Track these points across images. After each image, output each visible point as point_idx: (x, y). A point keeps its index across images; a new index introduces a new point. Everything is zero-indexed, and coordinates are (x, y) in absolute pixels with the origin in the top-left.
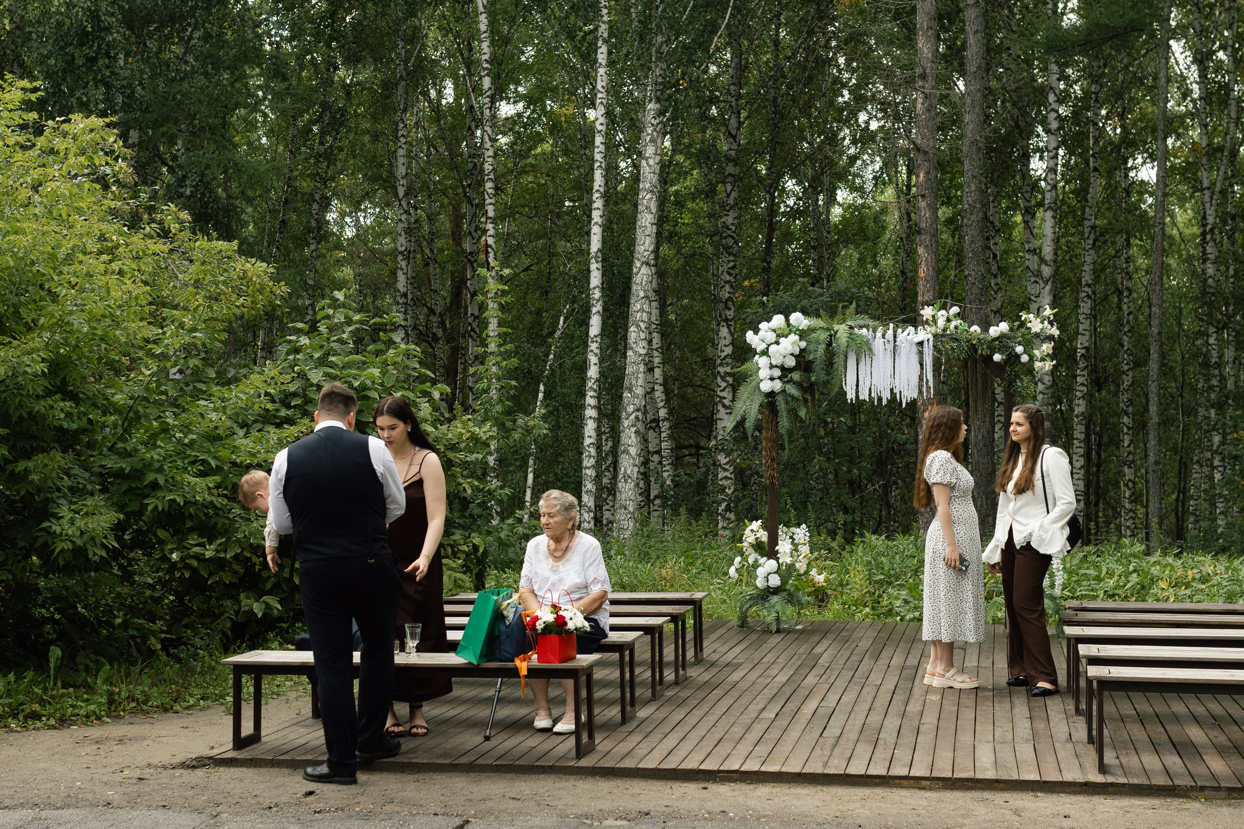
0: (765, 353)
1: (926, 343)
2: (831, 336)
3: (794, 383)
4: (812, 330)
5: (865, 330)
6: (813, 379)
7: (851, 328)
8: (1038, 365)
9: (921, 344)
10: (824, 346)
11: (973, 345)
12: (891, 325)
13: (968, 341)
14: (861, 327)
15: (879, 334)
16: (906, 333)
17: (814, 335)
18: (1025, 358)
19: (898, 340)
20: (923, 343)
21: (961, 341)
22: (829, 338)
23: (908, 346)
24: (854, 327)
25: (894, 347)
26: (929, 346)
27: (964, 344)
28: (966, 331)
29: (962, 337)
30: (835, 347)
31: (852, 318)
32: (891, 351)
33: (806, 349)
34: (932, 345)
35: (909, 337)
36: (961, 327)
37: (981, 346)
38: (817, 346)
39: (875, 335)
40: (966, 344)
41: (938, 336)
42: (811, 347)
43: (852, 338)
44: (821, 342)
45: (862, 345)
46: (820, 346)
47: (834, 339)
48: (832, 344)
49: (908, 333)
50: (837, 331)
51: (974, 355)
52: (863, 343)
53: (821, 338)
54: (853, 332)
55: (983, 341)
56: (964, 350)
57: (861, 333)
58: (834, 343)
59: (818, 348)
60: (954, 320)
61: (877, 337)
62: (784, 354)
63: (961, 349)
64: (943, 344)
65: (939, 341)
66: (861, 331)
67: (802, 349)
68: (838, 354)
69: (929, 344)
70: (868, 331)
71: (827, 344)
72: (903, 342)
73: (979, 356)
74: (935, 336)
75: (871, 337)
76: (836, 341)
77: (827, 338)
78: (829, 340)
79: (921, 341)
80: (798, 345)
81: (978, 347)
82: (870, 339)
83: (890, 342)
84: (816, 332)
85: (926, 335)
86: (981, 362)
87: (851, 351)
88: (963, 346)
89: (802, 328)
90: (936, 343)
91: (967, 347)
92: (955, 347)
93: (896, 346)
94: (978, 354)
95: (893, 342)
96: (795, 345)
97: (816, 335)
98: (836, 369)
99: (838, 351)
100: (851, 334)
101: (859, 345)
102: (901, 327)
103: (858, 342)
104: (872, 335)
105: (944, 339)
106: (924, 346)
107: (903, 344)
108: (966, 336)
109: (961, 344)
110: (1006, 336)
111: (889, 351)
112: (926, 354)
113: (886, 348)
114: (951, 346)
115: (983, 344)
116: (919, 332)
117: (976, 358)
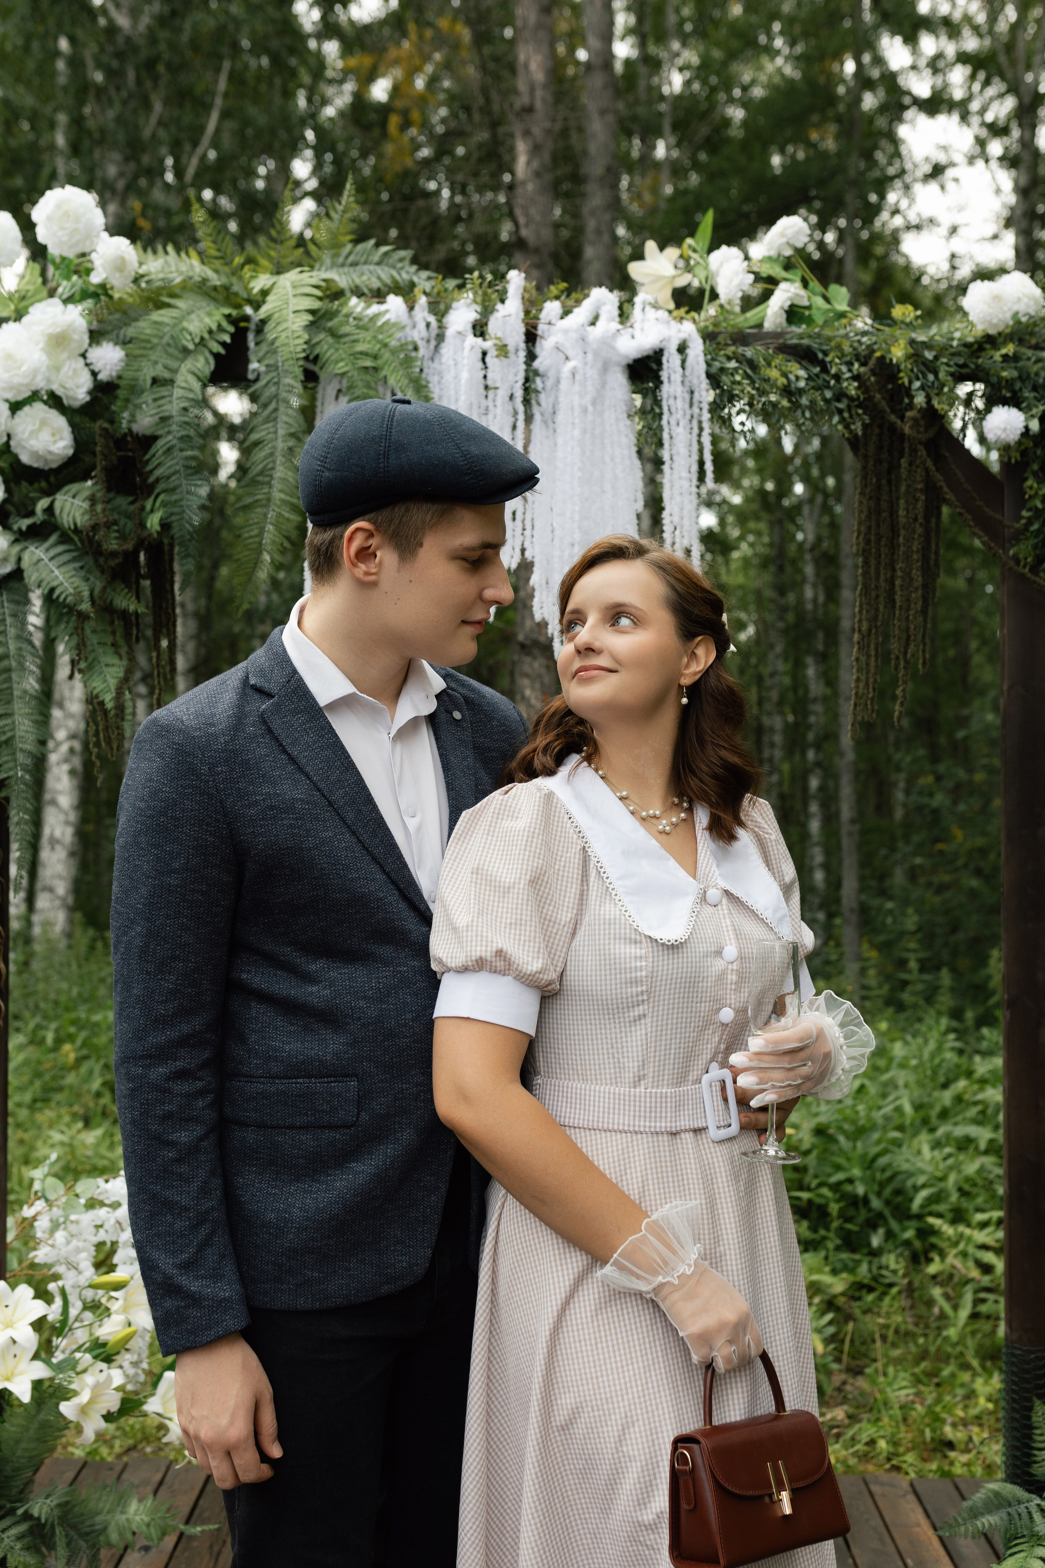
1: (670, 361)
3: (65, 538)
4: (155, 297)
5: (395, 304)
6: (153, 522)
7: (334, 294)
9: (646, 368)
10: (202, 364)
11: (888, 371)
12: (516, 279)
14: (377, 295)
15: (460, 317)
16: (582, 314)
17: (157, 316)
19: (545, 348)
20: (660, 363)
21: (828, 359)
22: (232, 329)
23: (592, 373)
24: (348, 294)
25: (527, 380)
26: (687, 372)
27: (844, 368)
28: (842, 315)
29: (829, 339)
30: (257, 380)
31: (337, 255)
32: (511, 397)
33: (120, 377)
34: (703, 367)
35: (595, 333)
36: (819, 301)
37: (925, 377)
38: (173, 364)
39: (441, 327)
40: (850, 370)
41: (720, 339)
42: (148, 372)
43: (333, 334)
44: (191, 346)
45: (380, 362)
46: (188, 364)
47: (251, 337)
48: (247, 361)
49: (590, 318)
50: (265, 293)
51: (893, 418)
52: (386, 355)
53: (191, 328)
54: (338, 312)
55: (929, 355)
56: (840, 395)
57: (377, 316)
58: (252, 356)
59: (175, 371)
60: (786, 280)
61: (450, 333)
62: (11, 388)
63: (828, 394)
64: (749, 371)
65: (729, 359)
66: (375, 308)
67: (100, 377)
68: (273, 405)
69: (688, 364)
70: (411, 308)
71: (217, 356)
72: (570, 353)
73: (914, 419)
74: (708, 336)
75: (424, 333)
76: (264, 348)
77: (220, 328)
78: (227, 339)
79: (651, 353)
80: (84, 356)
81: (910, 382)
82: (421, 344)
83: (512, 355)
84: (169, 306)
85: (674, 325)
86: (921, 447)
87: (331, 391)
88: (837, 377)
89: (95, 278)
90: (717, 365)
91: (856, 384)
92: (802, 384)
93: (536, 373)
94: (909, 414)
95: (522, 354)
96: (65, 355)
97: (166, 320)
98: (261, 473)
99: (273, 389)
100: (330, 315)
101: (368, 363)
102: (557, 298)
103: (360, 347)
104: (428, 325)
105: (749, 352)
106: (664, 375)
107: (570, 365)
108: (846, 336)
109: (825, 369)
110: (1032, 334)
111: (502, 394)
112: (673, 410)
113: (490, 383)
114: (786, 375)
115: (930, 367)
116: (636, 313)
117: (894, 433)
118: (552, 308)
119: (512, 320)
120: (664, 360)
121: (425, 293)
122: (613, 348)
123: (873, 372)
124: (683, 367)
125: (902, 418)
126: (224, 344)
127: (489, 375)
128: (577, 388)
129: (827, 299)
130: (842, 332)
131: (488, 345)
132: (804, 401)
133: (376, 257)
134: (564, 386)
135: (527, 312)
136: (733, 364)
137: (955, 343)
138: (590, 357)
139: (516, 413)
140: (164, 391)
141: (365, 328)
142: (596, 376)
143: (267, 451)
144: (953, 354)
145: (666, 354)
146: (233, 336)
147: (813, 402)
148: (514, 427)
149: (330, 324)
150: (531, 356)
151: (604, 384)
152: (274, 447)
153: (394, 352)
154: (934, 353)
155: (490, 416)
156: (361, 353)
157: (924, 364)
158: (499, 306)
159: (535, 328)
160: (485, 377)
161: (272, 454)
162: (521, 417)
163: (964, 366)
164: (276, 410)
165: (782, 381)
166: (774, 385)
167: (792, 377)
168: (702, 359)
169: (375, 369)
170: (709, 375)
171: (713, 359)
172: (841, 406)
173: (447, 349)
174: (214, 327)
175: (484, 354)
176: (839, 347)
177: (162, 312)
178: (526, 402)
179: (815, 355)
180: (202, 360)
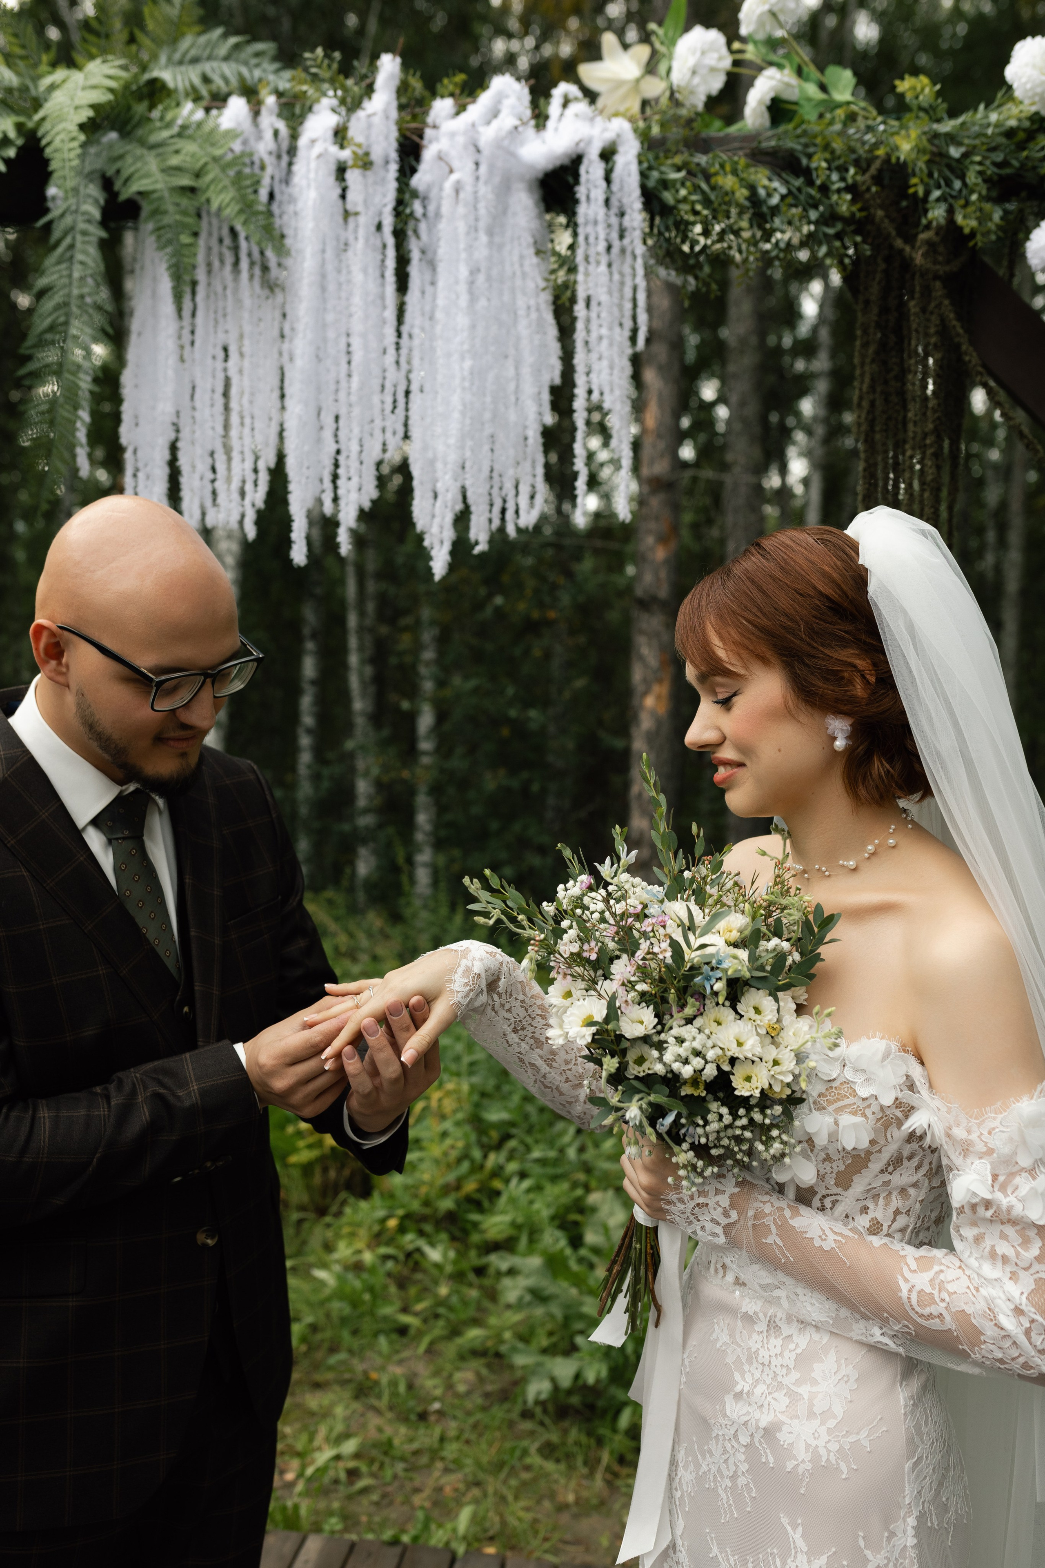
1: (590, 172)
5: (237, 106)
12: (388, 67)
14: (217, 98)
16: (477, 110)
19: (426, 159)
20: (577, 176)
21: (814, 165)
23: (486, 191)
24: (181, 96)
25: (400, 202)
26: (615, 187)
27: (835, 177)
29: (817, 137)
30: (53, 207)
31: (175, 50)
32: (379, 227)
34: (636, 179)
36: (812, 90)
37: (949, 184)
39: (294, 136)
40: (843, 179)
45: (203, 181)
49: (487, 114)
51: (899, 243)
52: (214, 171)
55: (955, 152)
56: (830, 218)
60: (771, 64)
61: (302, 142)
63: (814, 215)
64: (704, 186)
68: (68, 241)
69: (615, 176)
70: (256, 113)
72: (455, 164)
73: (929, 243)
74: (652, 140)
75: (272, 146)
79: (566, 162)
81: (927, 193)
83: (379, 169)
85: (602, 123)
86: (938, 284)
88: (824, 189)
90: (655, 175)
91: (849, 197)
92: (775, 200)
93: (415, 194)
94: (923, 236)
95: (394, 167)
98: (51, 328)
99: (68, 219)
101: (186, 181)
103: (174, 161)
104: (276, 133)
105: (705, 160)
106: (581, 192)
107: (454, 177)
109: (810, 183)
111: (365, 222)
112: (592, 239)
113: (349, 207)
114: (752, 188)
115: (958, 168)
116: (554, 107)
117: (906, 265)
118: (442, 107)
119: (380, 121)
120: (582, 170)
121: (275, 91)
122: (513, 155)
123: (877, 179)
124: (608, 179)
125: (914, 241)
127: (350, 196)
128: (461, 210)
129: (823, 88)
131: (348, 154)
133: (223, 51)
134: (447, 210)
135: (405, 112)
136: (680, 175)
137: (990, 131)
138: (483, 168)
139: (384, 246)
141: (188, 136)
142: (490, 196)
144: (989, 150)
145: (585, 162)
148: (382, 267)
150: (408, 170)
151: (504, 206)
152: (69, 295)
153: (225, 168)
154: (962, 150)
155: (350, 253)
156: (178, 169)
157: (949, 167)
158: (364, 102)
159: (416, 133)
160: (343, 197)
161: (66, 304)
162: (391, 253)
163: (1004, 164)
164: (72, 247)
166: (734, 203)
167: (762, 192)
168: (634, 169)
169: (193, 190)
170: (644, 192)
171: (650, 168)
172: (831, 231)
173: (299, 166)
175: (342, 166)
176: (827, 147)
178: (399, 232)
179: (798, 161)
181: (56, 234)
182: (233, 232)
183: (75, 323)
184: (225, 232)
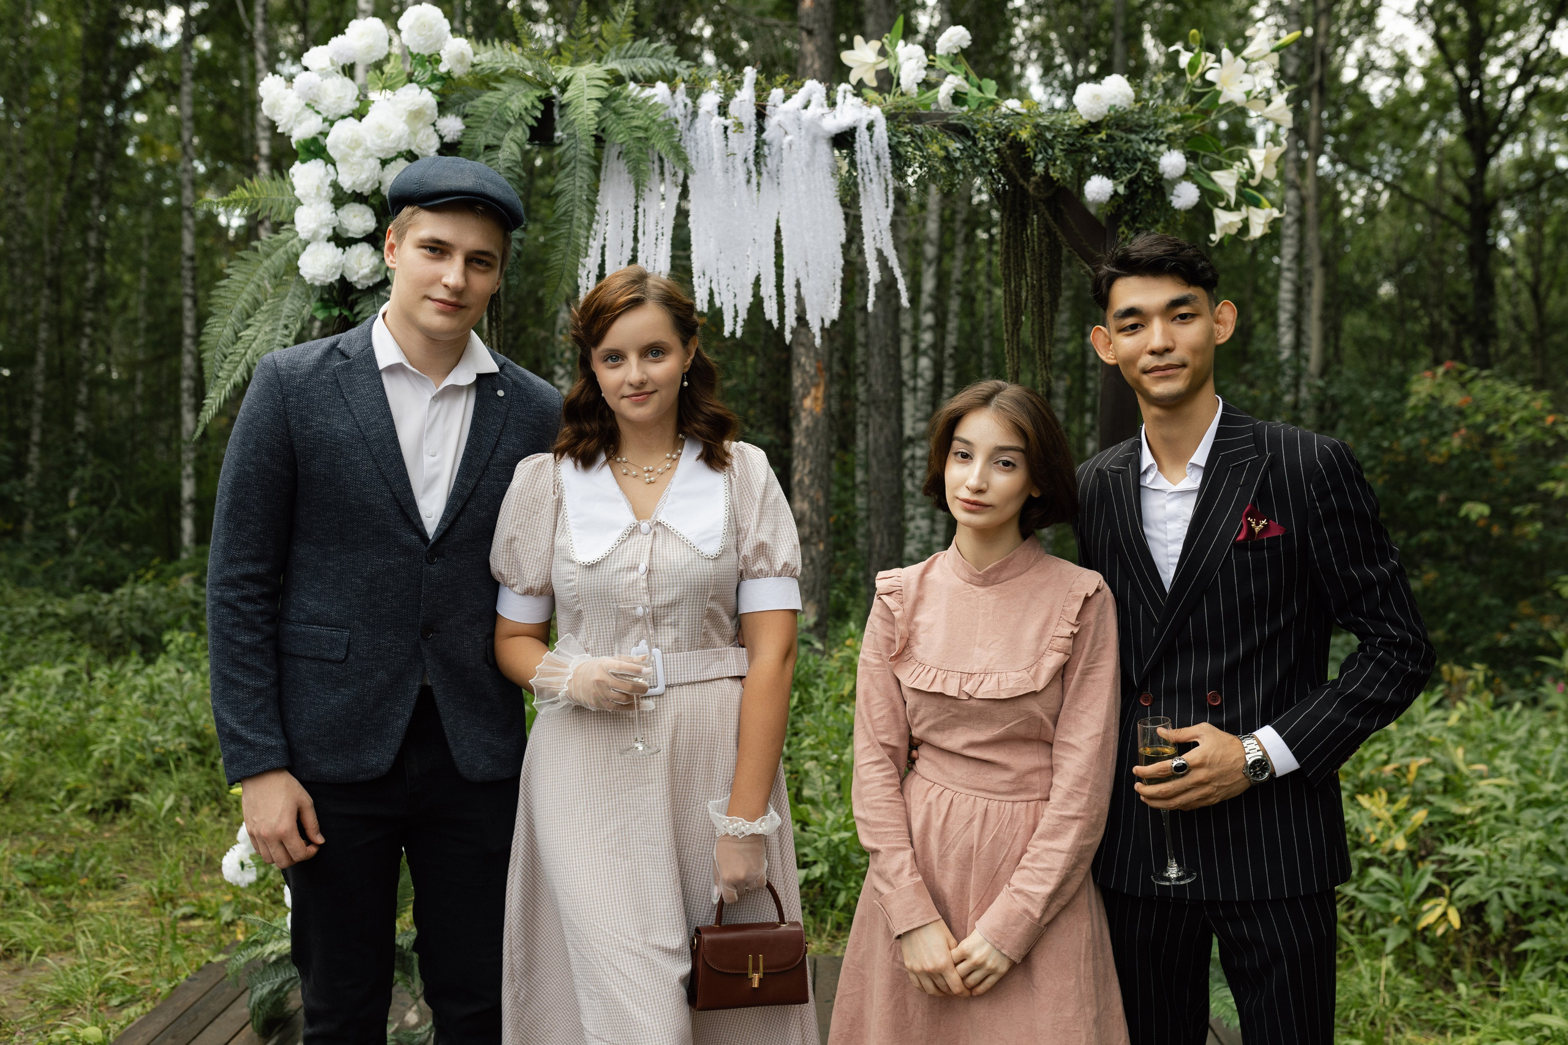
0: (315, 149)
1: (862, 136)
2: (548, 102)
4: (486, 80)
5: (661, 88)
7: (616, 78)
8: (1225, 220)
9: (844, 140)
10: (521, 133)
11: (1018, 147)
12: (749, 73)
13: (1002, 136)
14: (649, 81)
15: (710, 100)
16: (798, 99)
17: (489, 96)
18: (1186, 196)
19: (771, 123)
20: (854, 137)
21: (977, 136)
22: (542, 107)
23: (806, 144)
24: (627, 80)
25: (757, 147)
26: (874, 144)
27: (988, 144)
28: (991, 102)
29: (979, 122)
30: (561, 144)
31: (620, 49)
32: (746, 160)
33: (459, 143)
34: (886, 141)
35: (807, 114)
36: (975, 91)
37: (1045, 153)
38: (500, 134)
39: (695, 107)
40: (992, 145)
41: (901, 118)
42: (482, 140)
43: (617, 113)
44: (512, 121)
45: (649, 134)
46: (510, 134)
47: (556, 111)
48: (554, 130)
49: (804, 102)
50: (567, 82)
51: (1021, 181)
52: (654, 128)
53: (513, 107)
54: (619, 94)
55: (1049, 136)
56: (986, 163)
57: (649, 98)
58: (557, 125)
59: (501, 139)
60: (952, 73)
61: (701, 111)
62: (382, 151)
63: (977, 162)
64: (919, 143)
65: (906, 134)
66: (648, 92)
67: (447, 140)
68: (572, 164)
69: (874, 138)
70: (673, 92)
71: (531, 128)
72: (789, 129)
73: (1036, 183)
74: (890, 117)
75: (683, 111)
76: (565, 121)
77: (534, 107)
78: (539, 114)
79: (847, 129)
80: (434, 125)
81: (1035, 155)
82: (680, 119)
83: (746, 130)
84: (496, 89)
85: (865, 109)
86: (1041, 202)
87: (614, 152)
88: (983, 150)
89: (443, 69)
90: (895, 139)
91: (996, 155)
92: (957, 154)
93: (764, 142)
94: (1033, 179)
95: (754, 129)
96: (421, 125)
97: (494, 100)
98: (564, 212)
99: (572, 152)
100: (613, 97)
101: (641, 134)
102: (782, 85)
103: (635, 123)
104: (686, 105)
105: (919, 128)
106: (857, 146)
107: (788, 138)
108: (991, 120)
109: (975, 144)
110: (1126, 120)
111: (739, 157)
112: (866, 171)
113: (729, 150)
114: (945, 148)
115: (1050, 144)
116: (839, 99)
117: (1024, 192)
118: (777, 93)
119: (746, 104)
120: (857, 135)
121: (684, 81)
122: (819, 125)
123: (1010, 147)
124: (871, 141)
125: (1028, 181)
126: (536, 118)
127: (729, 145)
128: (794, 155)
129: (980, 89)
130: (989, 115)
131: (728, 122)
132: (959, 167)
133: (649, 53)
134: (785, 153)
135: (758, 97)
136: (907, 139)
137: (1067, 128)
138: (803, 132)
139: (749, 171)
140: (493, 155)
141: (638, 108)
142: (808, 147)
143: (568, 197)
144: (1067, 135)
145: (858, 130)
146: (543, 112)
147: (964, 168)
148: (748, 181)
149: (614, 105)
150: (761, 130)
151: (814, 151)
152: (573, 194)
153: (660, 126)
154: (1053, 135)
155: (731, 174)
156: (636, 127)
157: (1044, 142)
158: (737, 92)
159: (764, 107)
160: (726, 146)
161: (571, 200)
162: (753, 174)
163: (1073, 146)
164: (574, 167)
165: (942, 153)
166: (936, 155)
167: (951, 149)
168: (885, 135)
169: (647, 139)
170: (890, 146)
171: (893, 135)
173: (699, 123)
174: (529, 106)
175: (726, 128)
176: (984, 127)
177: (491, 93)
178: (757, 163)
179: (968, 132)
180: (520, 130)
181: (565, 160)
182: (661, 159)
183: (577, 210)
184: (656, 158)
